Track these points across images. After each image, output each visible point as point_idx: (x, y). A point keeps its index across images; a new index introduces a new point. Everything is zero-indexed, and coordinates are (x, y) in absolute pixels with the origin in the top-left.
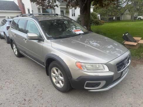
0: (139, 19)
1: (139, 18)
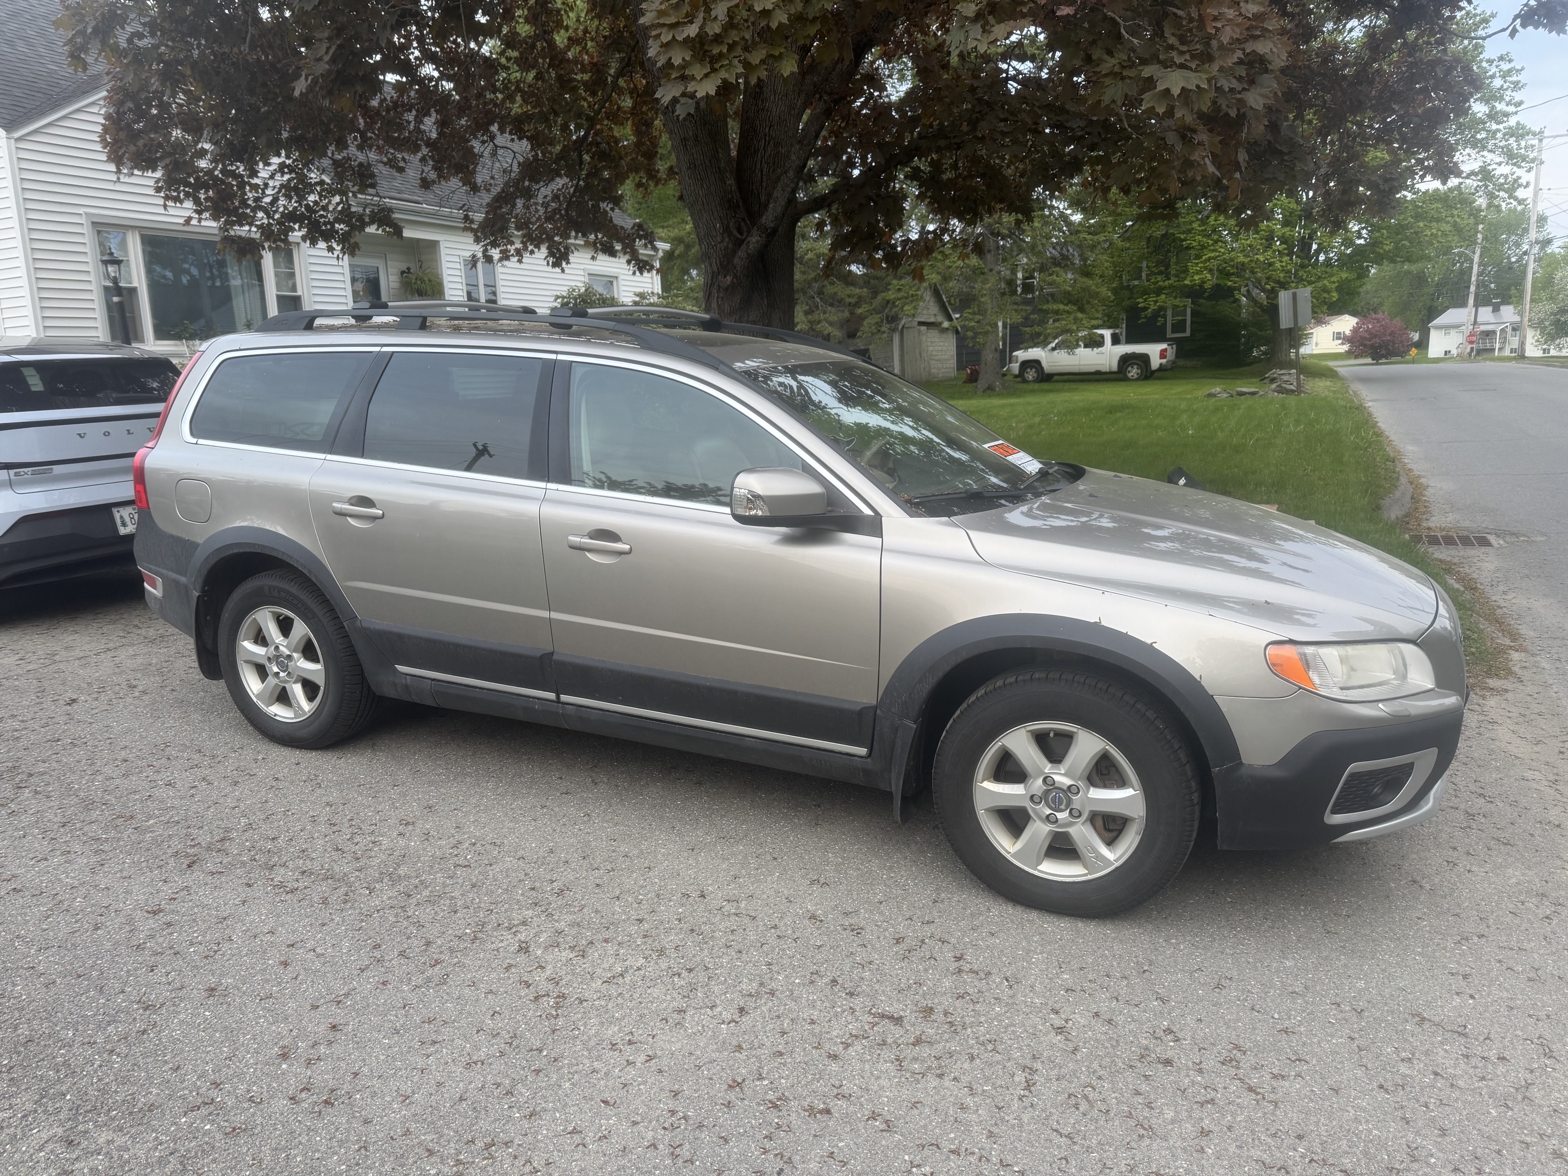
0: (1031, 375)
1: (1026, 364)
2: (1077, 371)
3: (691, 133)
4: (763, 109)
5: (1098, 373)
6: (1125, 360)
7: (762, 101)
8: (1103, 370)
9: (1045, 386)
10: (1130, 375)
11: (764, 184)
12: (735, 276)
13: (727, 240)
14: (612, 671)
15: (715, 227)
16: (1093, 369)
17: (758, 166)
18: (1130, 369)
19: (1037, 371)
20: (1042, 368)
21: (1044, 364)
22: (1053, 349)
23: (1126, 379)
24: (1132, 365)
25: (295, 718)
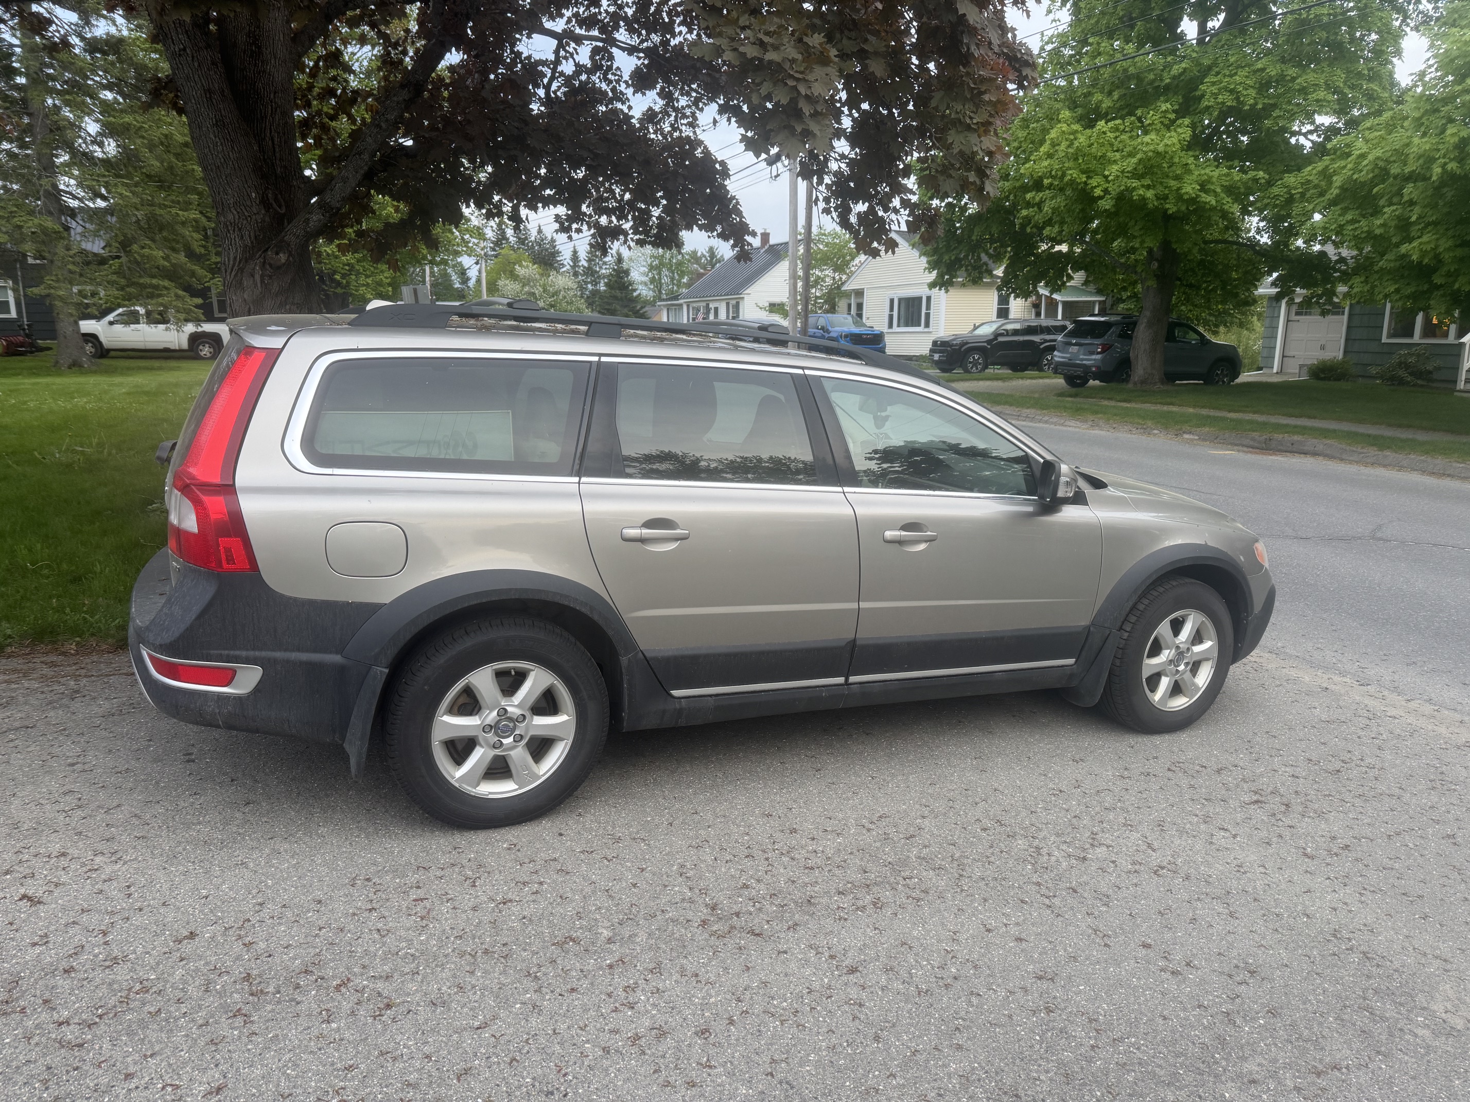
2: (143, 348)
3: (216, 86)
4: (264, 71)
5: (166, 350)
6: (195, 339)
7: (263, 62)
8: (172, 347)
9: (105, 361)
10: (202, 354)
11: (278, 155)
12: (290, 254)
13: (263, 212)
14: (909, 644)
15: (249, 196)
16: (161, 346)
17: (268, 135)
18: (201, 347)
19: (94, 346)
20: (100, 343)
21: (102, 339)
22: (111, 323)
23: (197, 357)
24: (203, 344)
25: (520, 788)
